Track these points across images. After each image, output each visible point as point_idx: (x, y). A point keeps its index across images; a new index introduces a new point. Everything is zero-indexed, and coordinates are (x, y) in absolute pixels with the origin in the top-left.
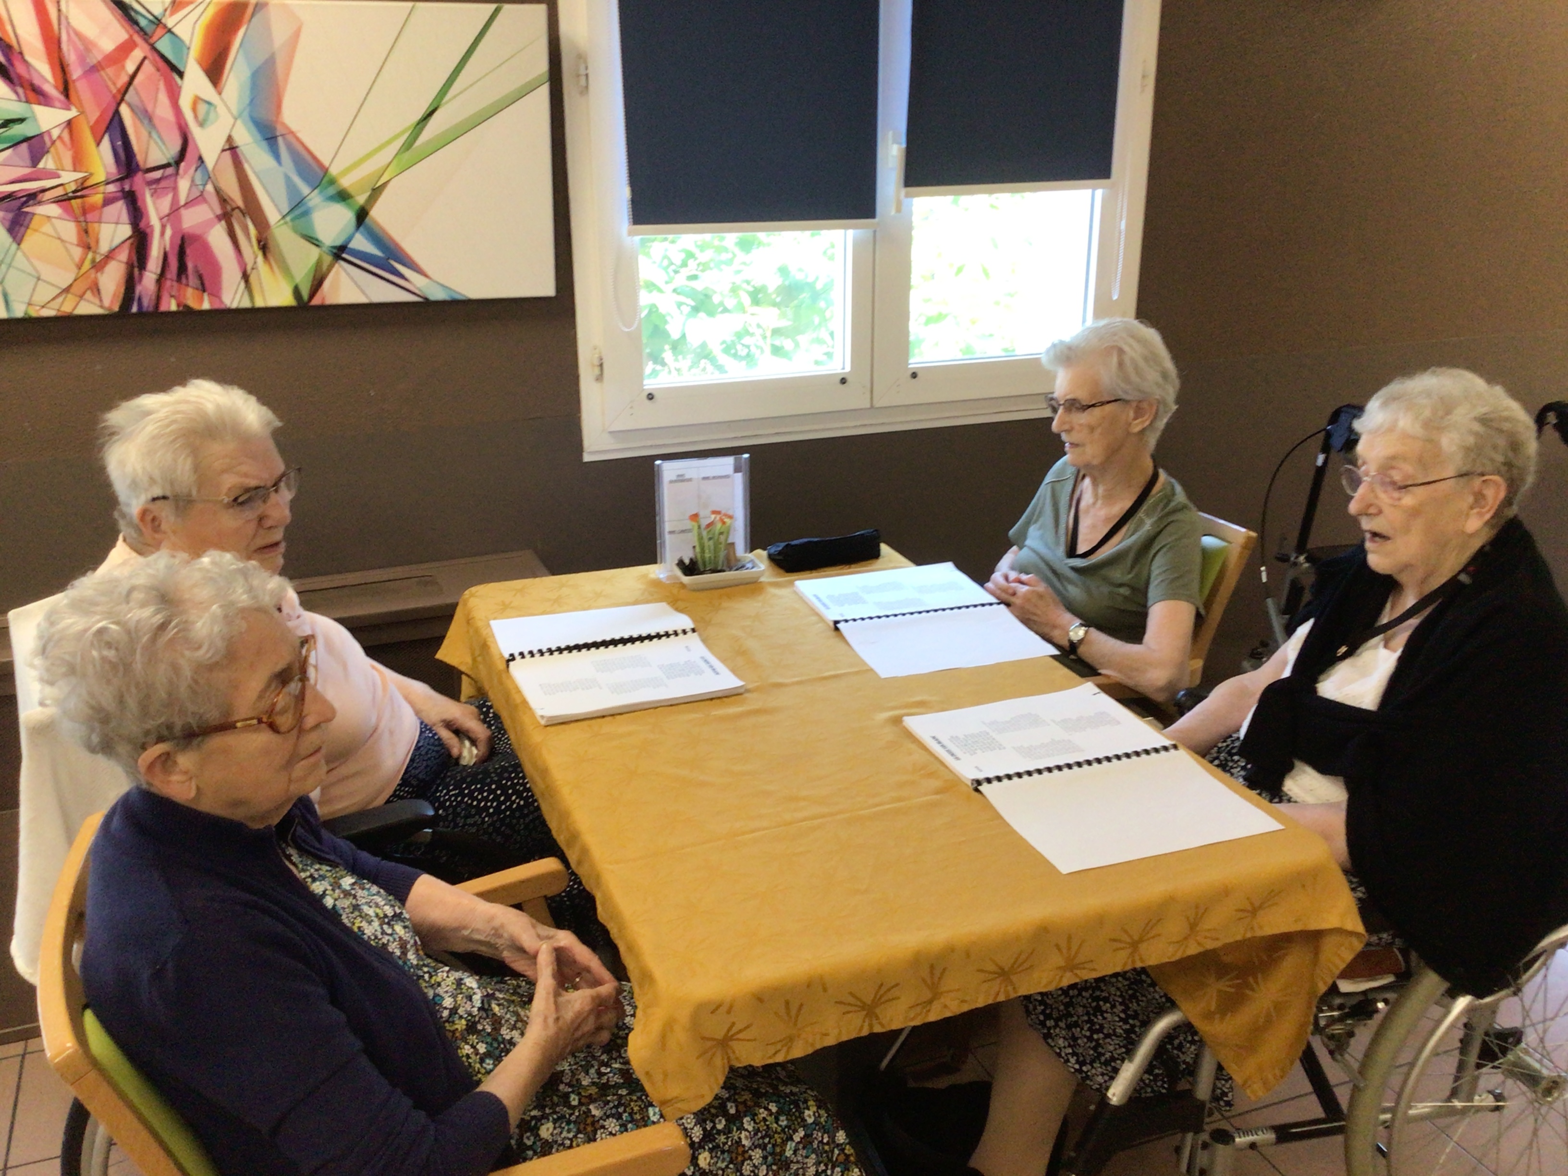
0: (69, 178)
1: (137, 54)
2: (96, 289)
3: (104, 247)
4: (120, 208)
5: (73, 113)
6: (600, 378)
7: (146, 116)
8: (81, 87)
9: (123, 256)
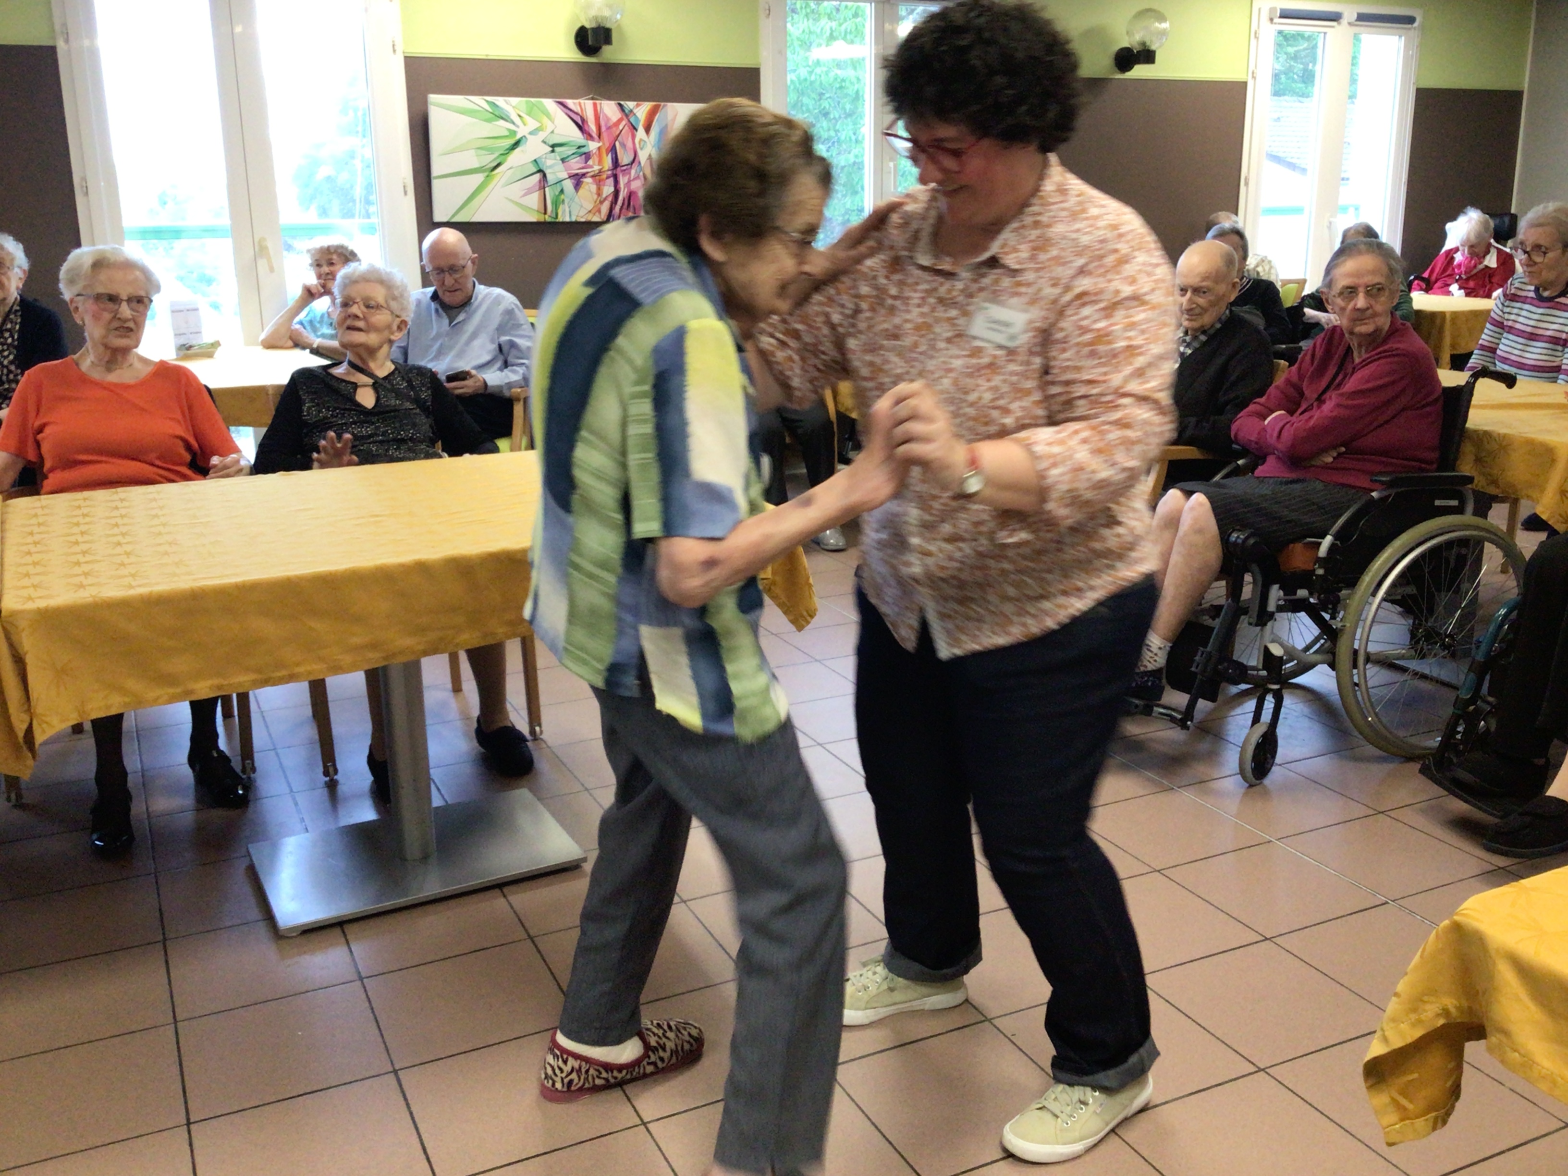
1: (624, 123)
2: (599, 211)
3: (604, 196)
4: (611, 180)
5: (601, 144)
7: (623, 145)
8: (604, 135)
9: (610, 199)
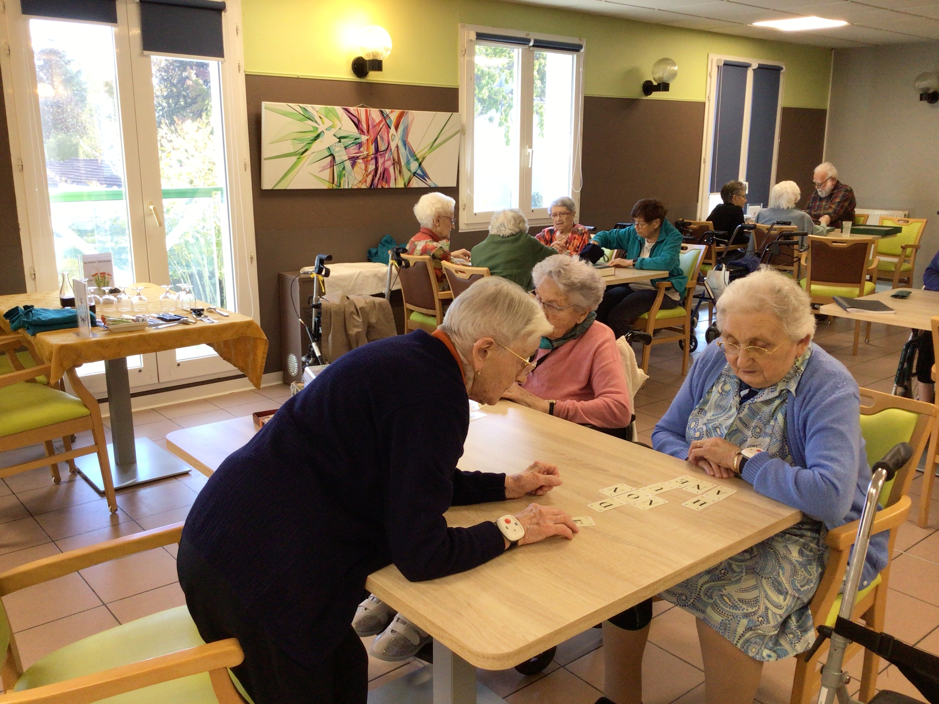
0: (365, 153)
1: (383, 123)
2: (366, 182)
3: (369, 172)
4: (373, 161)
5: (369, 137)
6: (464, 209)
7: (382, 138)
8: (371, 131)
9: (372, 173)
